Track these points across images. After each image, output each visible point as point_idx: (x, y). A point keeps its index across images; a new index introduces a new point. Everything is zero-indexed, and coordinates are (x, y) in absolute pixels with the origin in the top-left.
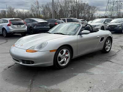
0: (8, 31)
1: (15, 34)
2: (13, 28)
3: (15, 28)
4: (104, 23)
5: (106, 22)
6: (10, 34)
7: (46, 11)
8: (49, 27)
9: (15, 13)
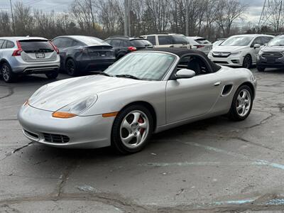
0: (14, 68)
1: (33, 75)
2: (25, 60)
3: (30, 60)
4: (252, 46)
5: (256, 45)
6: (20, 76)
7: (111, 15)
8: (114, 58)
9: (31, 18)
